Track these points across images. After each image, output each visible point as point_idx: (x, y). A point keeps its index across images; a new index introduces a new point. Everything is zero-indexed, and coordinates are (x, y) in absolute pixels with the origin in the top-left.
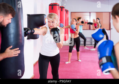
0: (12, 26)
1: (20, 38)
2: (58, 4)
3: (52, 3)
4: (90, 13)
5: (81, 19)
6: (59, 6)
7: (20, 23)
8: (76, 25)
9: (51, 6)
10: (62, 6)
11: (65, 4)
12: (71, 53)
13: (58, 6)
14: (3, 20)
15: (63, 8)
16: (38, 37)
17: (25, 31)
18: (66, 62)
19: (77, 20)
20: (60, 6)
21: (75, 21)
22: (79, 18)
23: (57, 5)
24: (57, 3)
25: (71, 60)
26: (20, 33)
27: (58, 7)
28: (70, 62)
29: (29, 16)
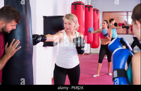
0: (18, 32)
1: (28, 46)
2: (83, 3)
3: (75, 2)
4: (127, 12)
5: (114, 21)
7: (27, 29)
8: (108, 28)
9: (74, 6)
11: (94, 2)
12: (101, 64)
13: (82, 6)
14: (6, 26)
17: (34, 39)
18: (94, 75)
19: (108, 21)
20: (85, 5)
21: (106, 23)
22: (111, 20)
23: (82, 4)
24: (81, 2)
25: (100, 72)
26: (28, 40)
28: (99, 76)
29: (45, 18)
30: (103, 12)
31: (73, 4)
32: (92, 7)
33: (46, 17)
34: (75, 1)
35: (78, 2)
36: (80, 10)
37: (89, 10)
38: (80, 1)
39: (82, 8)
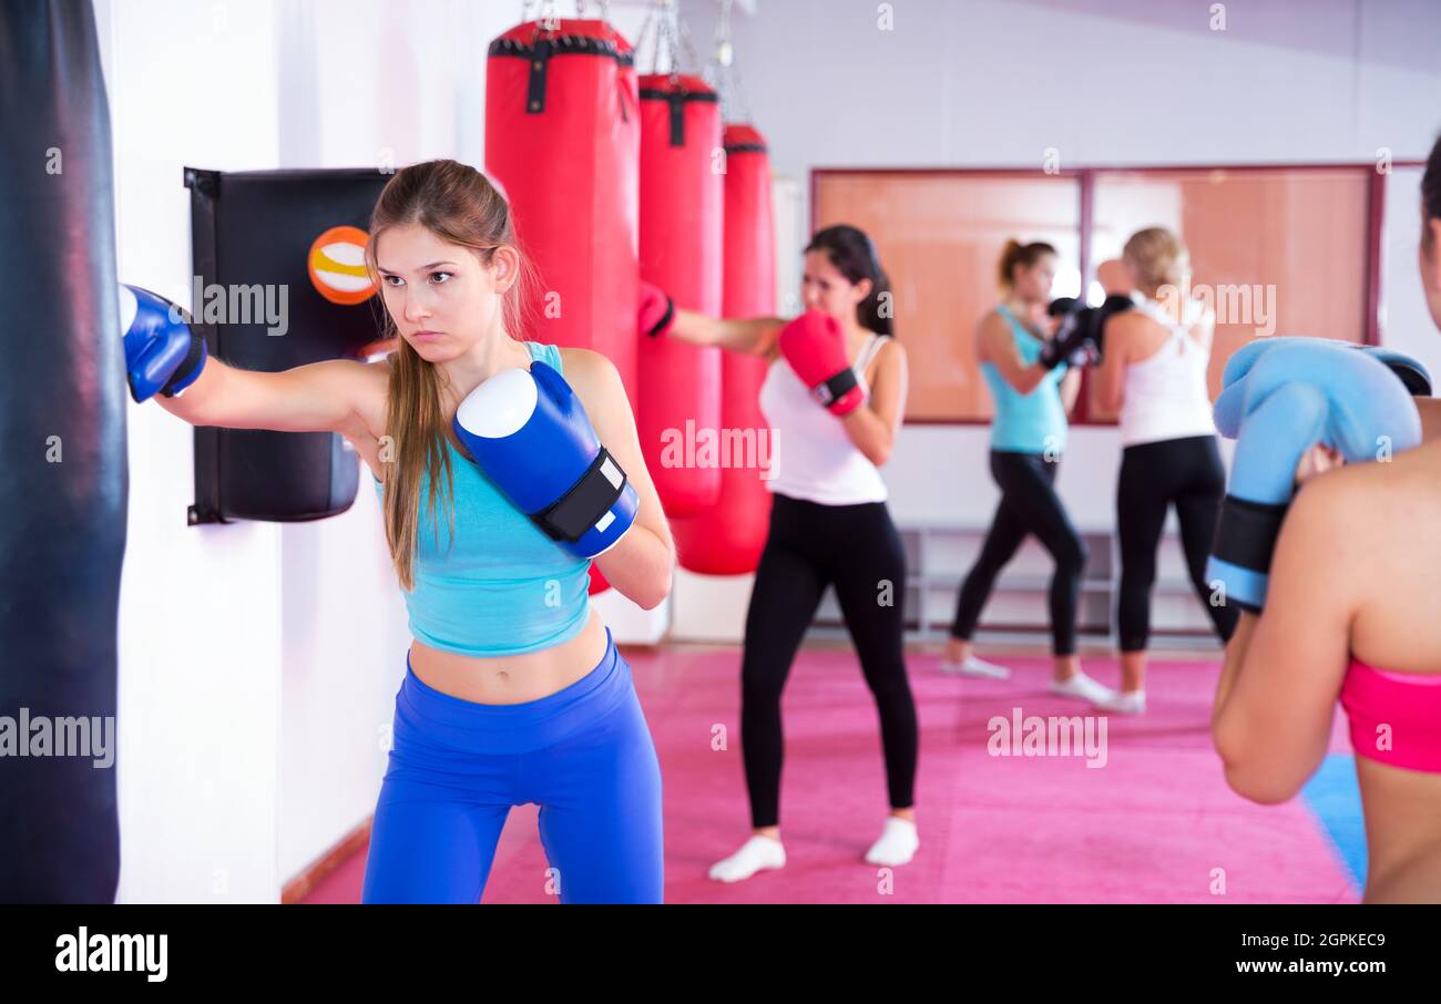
2: (622, 43)
4: (1084, 178)
6: (626, 62)
9: (515, 67)
10: (685, 69)
11: (726, 55)
13: (611, 71)
15: (701, 107)
16: (339, 492)
23: (606, 53)
24: (596, 25)
27: (623, 83)
29: (207, 187)
30: (819, 174)
31: (503, 50)
32: (710, 97)
33: (216, 176)
34: (532, 16)
35: (564, 23)
36: (590, 128)
37: (678, 135)
38: (591, 13)
39: (613, 97)
